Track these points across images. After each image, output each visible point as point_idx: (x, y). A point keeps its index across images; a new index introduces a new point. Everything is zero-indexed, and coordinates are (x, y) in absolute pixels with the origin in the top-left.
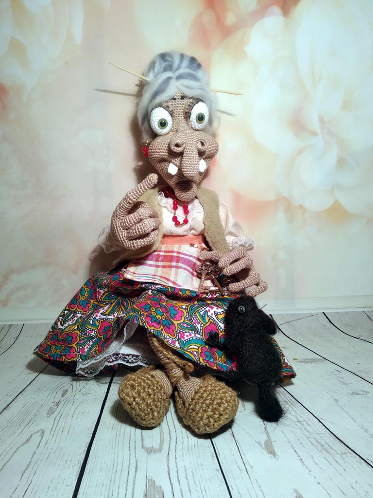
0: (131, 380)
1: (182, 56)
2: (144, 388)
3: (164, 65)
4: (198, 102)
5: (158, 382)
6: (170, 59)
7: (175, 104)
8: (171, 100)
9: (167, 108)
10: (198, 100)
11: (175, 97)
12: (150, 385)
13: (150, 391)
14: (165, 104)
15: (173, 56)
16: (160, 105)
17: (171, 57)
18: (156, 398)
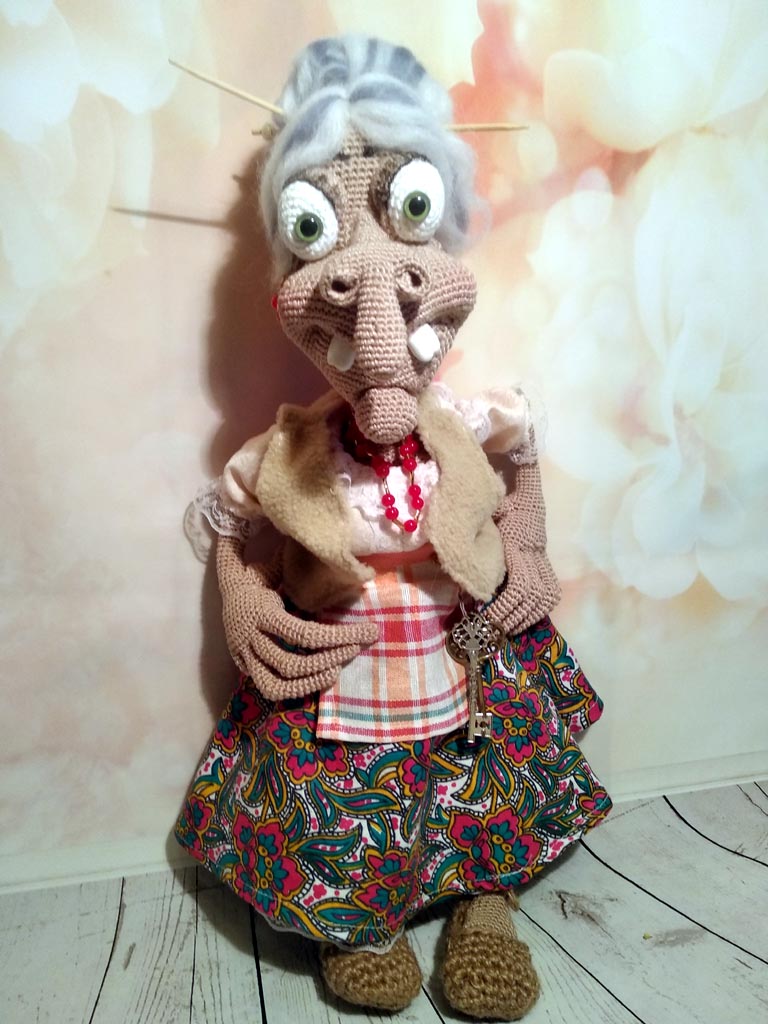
0: (456, 970)
1: (373, 46)
2: (482, 963)
3: (323, 71)
4: (408, 161)
5: (490, 936)
6: (339, 56)
7: (347, 171)
8: (334, 159)
9: (318, 183)
10: (410, 155)
11: (347, 151)
12: (485, 952)
13: (494, 959)
14: (316, 172)
15: (346, 45)
16: (300, 175)
17: (343, 49)
18: (508, 961)
